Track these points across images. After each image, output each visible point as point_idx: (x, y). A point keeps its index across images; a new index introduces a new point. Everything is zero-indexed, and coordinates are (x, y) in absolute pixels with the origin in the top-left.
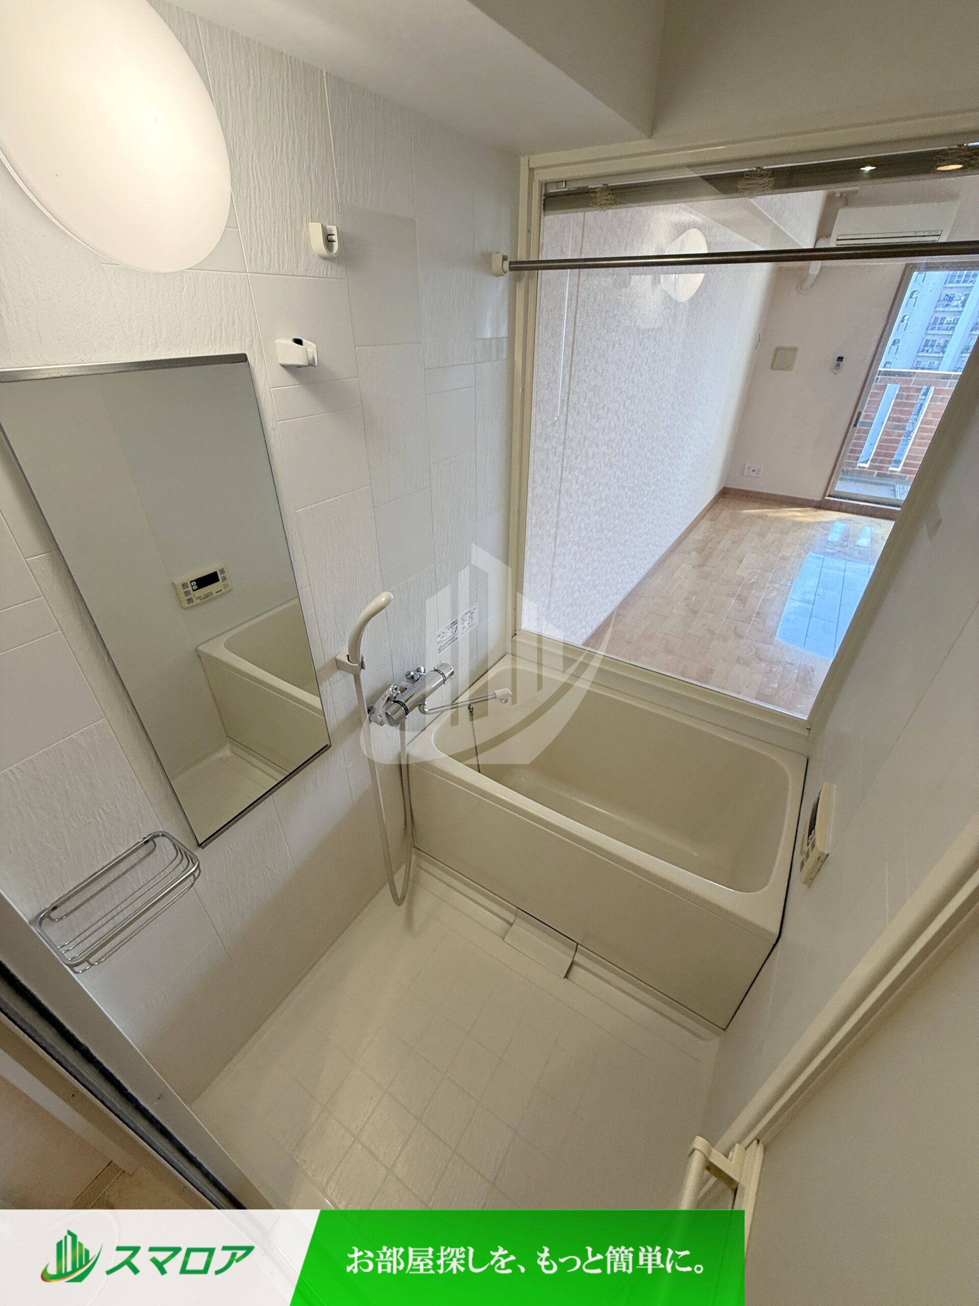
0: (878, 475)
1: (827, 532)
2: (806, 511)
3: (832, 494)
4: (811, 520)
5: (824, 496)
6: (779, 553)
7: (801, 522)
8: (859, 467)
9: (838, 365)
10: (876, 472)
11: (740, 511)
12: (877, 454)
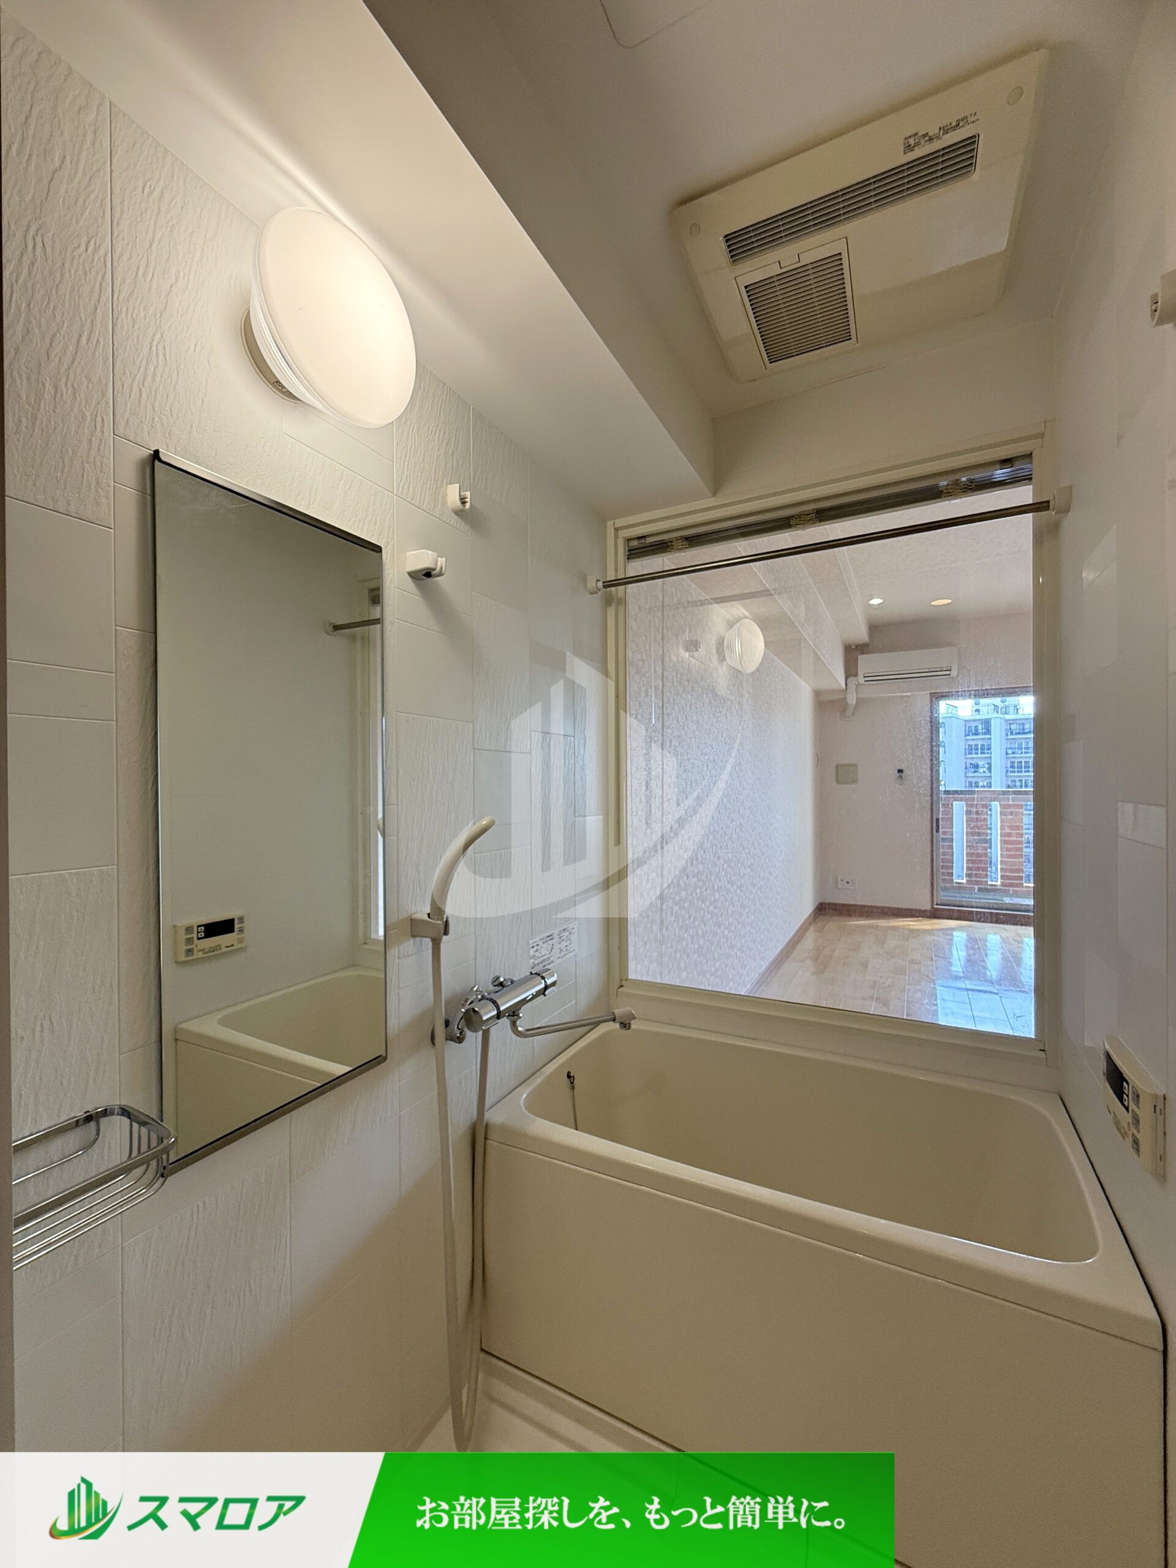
0: (980, 890)
1: (950, 937)
2: (920, 921)
3: (939, 902)
4: (929, 927)
5: (932, 905)
6: (907, 956)
7: (919, 930)
8: (956, 883)
9: (901, 777)
10: (976, 887)
11: (846, 923)
12: (968, 868)
